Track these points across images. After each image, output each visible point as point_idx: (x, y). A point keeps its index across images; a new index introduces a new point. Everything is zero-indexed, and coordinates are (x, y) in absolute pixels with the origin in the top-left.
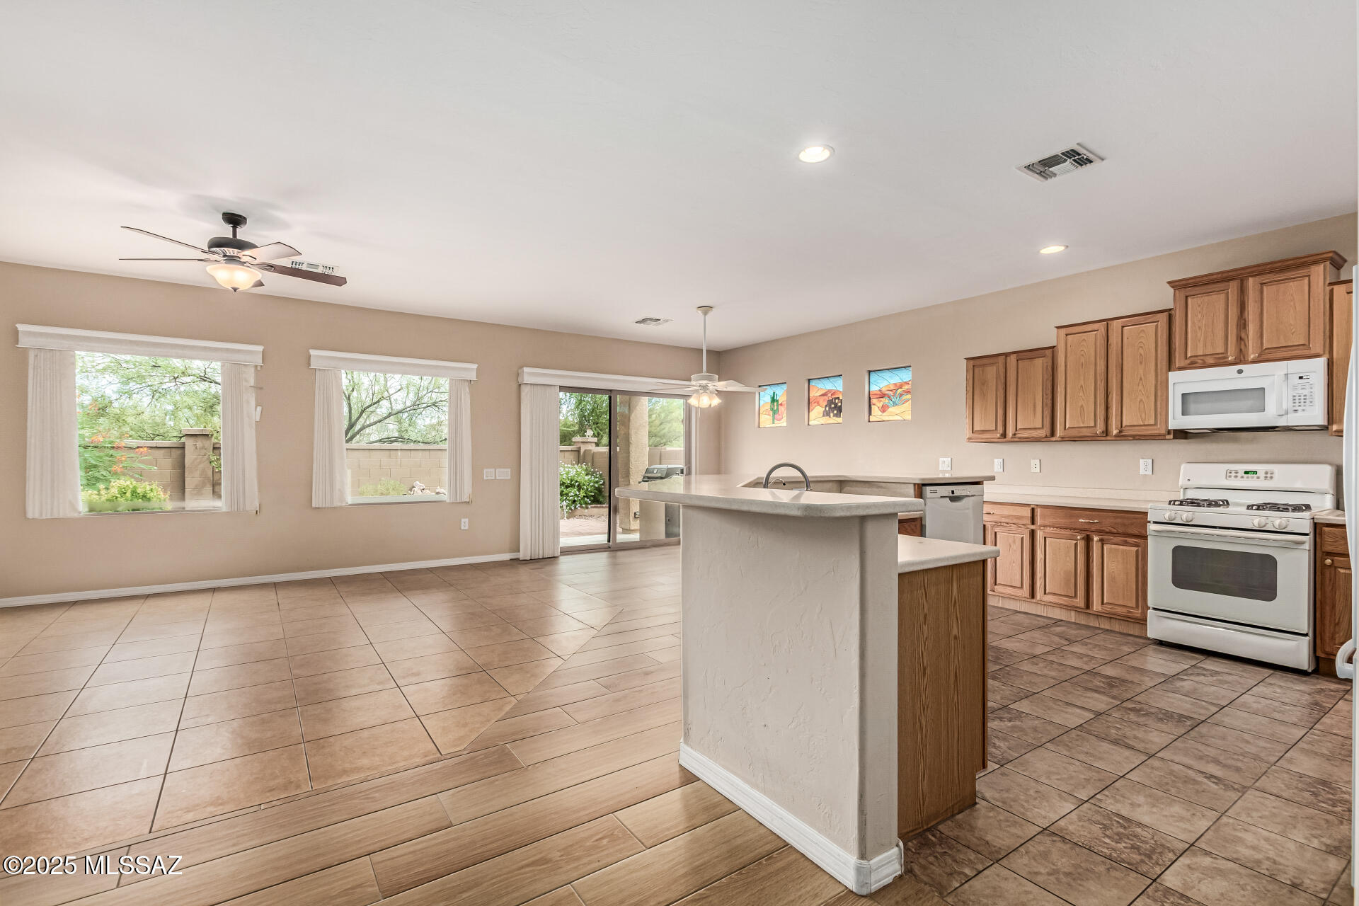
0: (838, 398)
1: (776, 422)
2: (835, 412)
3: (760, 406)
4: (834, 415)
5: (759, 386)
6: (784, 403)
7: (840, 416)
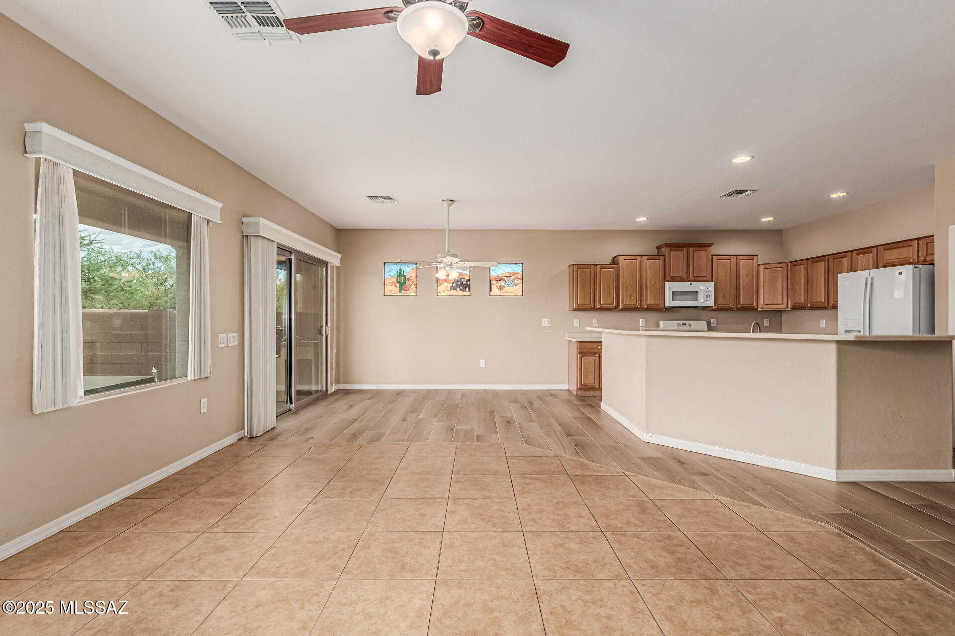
0: (464, 279)
1: (403, 291)
2: (461, 288)
3: (385, 278)
4: (461, 290)
5: (385, 263)
6: (412, 278)
7: (465, 291)
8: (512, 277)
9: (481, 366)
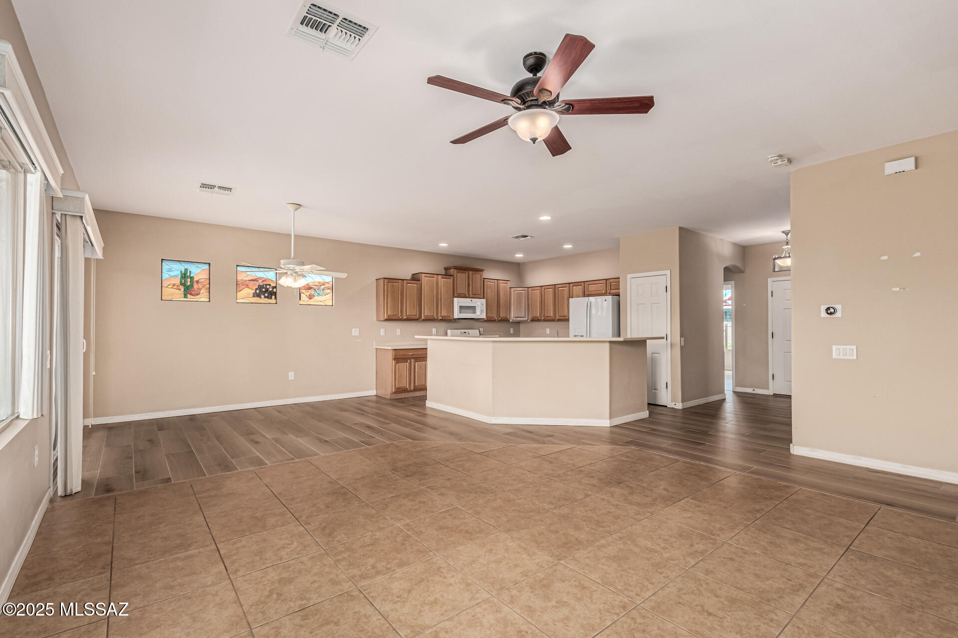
0: (270, 285)
1: (189, 296)
2: (266, 295)
4: (265, 297)
5: (162, 260)
6: (203, 280)
7: (271, 298)
8: (322, 287)
9: (290, 378)
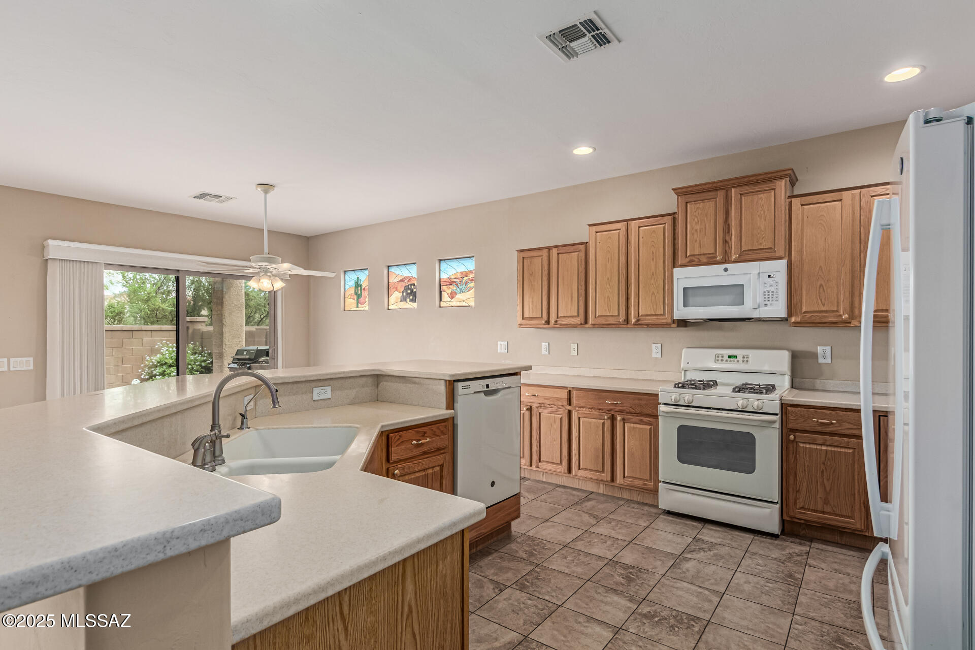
0: (413, 285)
1: (360, 305)
2: (411, 297)
3: (346, 289)
4: (410, 301)
5: (345, 271)
6: (367, 287)
7: (415, 302)
8: (466, 278)
